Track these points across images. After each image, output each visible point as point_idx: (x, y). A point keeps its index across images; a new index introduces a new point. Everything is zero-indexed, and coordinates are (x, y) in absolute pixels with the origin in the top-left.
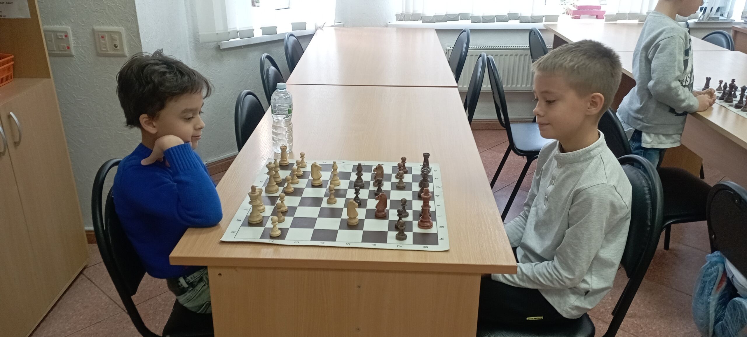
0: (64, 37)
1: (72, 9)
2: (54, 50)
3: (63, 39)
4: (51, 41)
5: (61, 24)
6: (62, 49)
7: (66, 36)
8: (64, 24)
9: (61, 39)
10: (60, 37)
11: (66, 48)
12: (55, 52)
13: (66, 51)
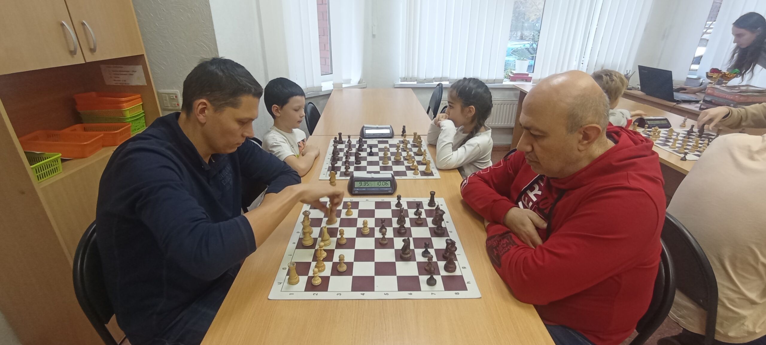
0: (175, 98)
1: (180, 78)
2: (169, 107)
3: (174, 99)
4: (166, 100)
5: (173, 89)
6: (174, 106)
7: (176, 97)
8: (175, 88)
9: (172, 99)
10: (172, 98)
11: (177, 105)
12: (169, 108)
13: (176, 107)
